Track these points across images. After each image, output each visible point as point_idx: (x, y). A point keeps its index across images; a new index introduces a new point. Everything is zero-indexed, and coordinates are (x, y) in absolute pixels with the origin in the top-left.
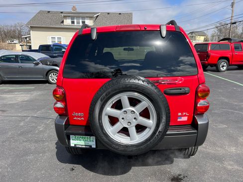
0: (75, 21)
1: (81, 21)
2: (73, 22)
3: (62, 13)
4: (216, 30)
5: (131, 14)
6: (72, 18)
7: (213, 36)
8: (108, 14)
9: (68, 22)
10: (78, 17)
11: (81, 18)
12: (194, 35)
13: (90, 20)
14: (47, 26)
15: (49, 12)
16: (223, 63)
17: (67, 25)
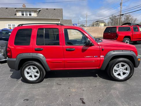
0: (24, 13)
1: (28, 13)
2: (23, 15)
3: (15, 8)
4: (110, 20)
5: (62, 9)
6: (22, 12)
7: (108, 23)
8: (47, 9)
9: (19, 14)
10: (26, 11)
11: (28, 12)
12: (98, 22)
13: (34, 13)
14: (5, 17)
15: (7, 8)
16: (127, 40)
17: (19, 16)
